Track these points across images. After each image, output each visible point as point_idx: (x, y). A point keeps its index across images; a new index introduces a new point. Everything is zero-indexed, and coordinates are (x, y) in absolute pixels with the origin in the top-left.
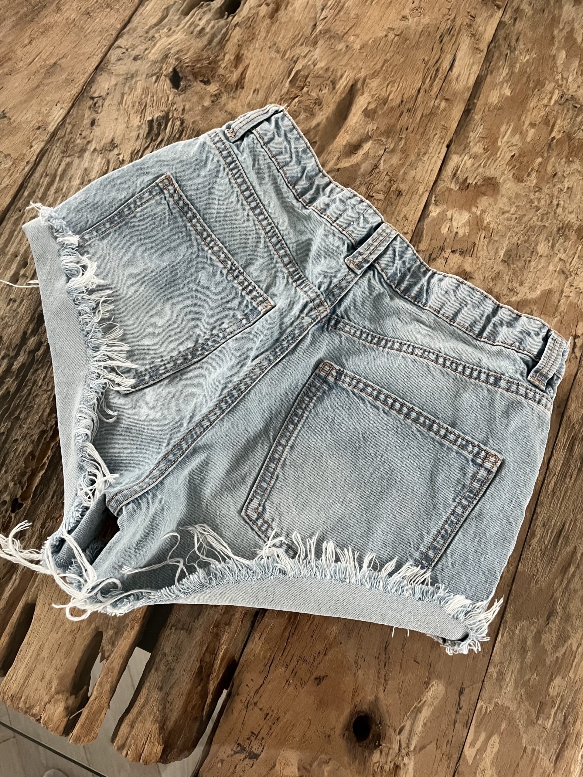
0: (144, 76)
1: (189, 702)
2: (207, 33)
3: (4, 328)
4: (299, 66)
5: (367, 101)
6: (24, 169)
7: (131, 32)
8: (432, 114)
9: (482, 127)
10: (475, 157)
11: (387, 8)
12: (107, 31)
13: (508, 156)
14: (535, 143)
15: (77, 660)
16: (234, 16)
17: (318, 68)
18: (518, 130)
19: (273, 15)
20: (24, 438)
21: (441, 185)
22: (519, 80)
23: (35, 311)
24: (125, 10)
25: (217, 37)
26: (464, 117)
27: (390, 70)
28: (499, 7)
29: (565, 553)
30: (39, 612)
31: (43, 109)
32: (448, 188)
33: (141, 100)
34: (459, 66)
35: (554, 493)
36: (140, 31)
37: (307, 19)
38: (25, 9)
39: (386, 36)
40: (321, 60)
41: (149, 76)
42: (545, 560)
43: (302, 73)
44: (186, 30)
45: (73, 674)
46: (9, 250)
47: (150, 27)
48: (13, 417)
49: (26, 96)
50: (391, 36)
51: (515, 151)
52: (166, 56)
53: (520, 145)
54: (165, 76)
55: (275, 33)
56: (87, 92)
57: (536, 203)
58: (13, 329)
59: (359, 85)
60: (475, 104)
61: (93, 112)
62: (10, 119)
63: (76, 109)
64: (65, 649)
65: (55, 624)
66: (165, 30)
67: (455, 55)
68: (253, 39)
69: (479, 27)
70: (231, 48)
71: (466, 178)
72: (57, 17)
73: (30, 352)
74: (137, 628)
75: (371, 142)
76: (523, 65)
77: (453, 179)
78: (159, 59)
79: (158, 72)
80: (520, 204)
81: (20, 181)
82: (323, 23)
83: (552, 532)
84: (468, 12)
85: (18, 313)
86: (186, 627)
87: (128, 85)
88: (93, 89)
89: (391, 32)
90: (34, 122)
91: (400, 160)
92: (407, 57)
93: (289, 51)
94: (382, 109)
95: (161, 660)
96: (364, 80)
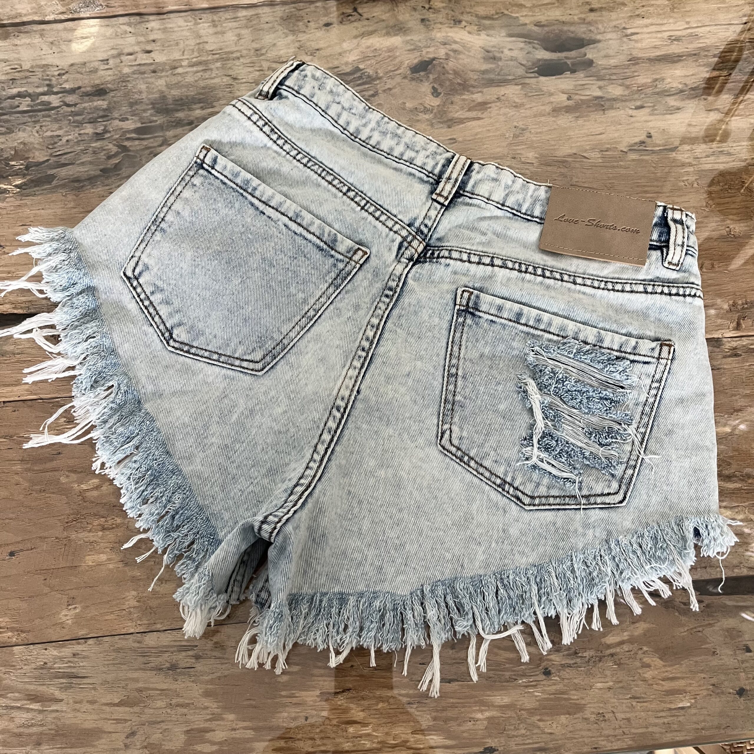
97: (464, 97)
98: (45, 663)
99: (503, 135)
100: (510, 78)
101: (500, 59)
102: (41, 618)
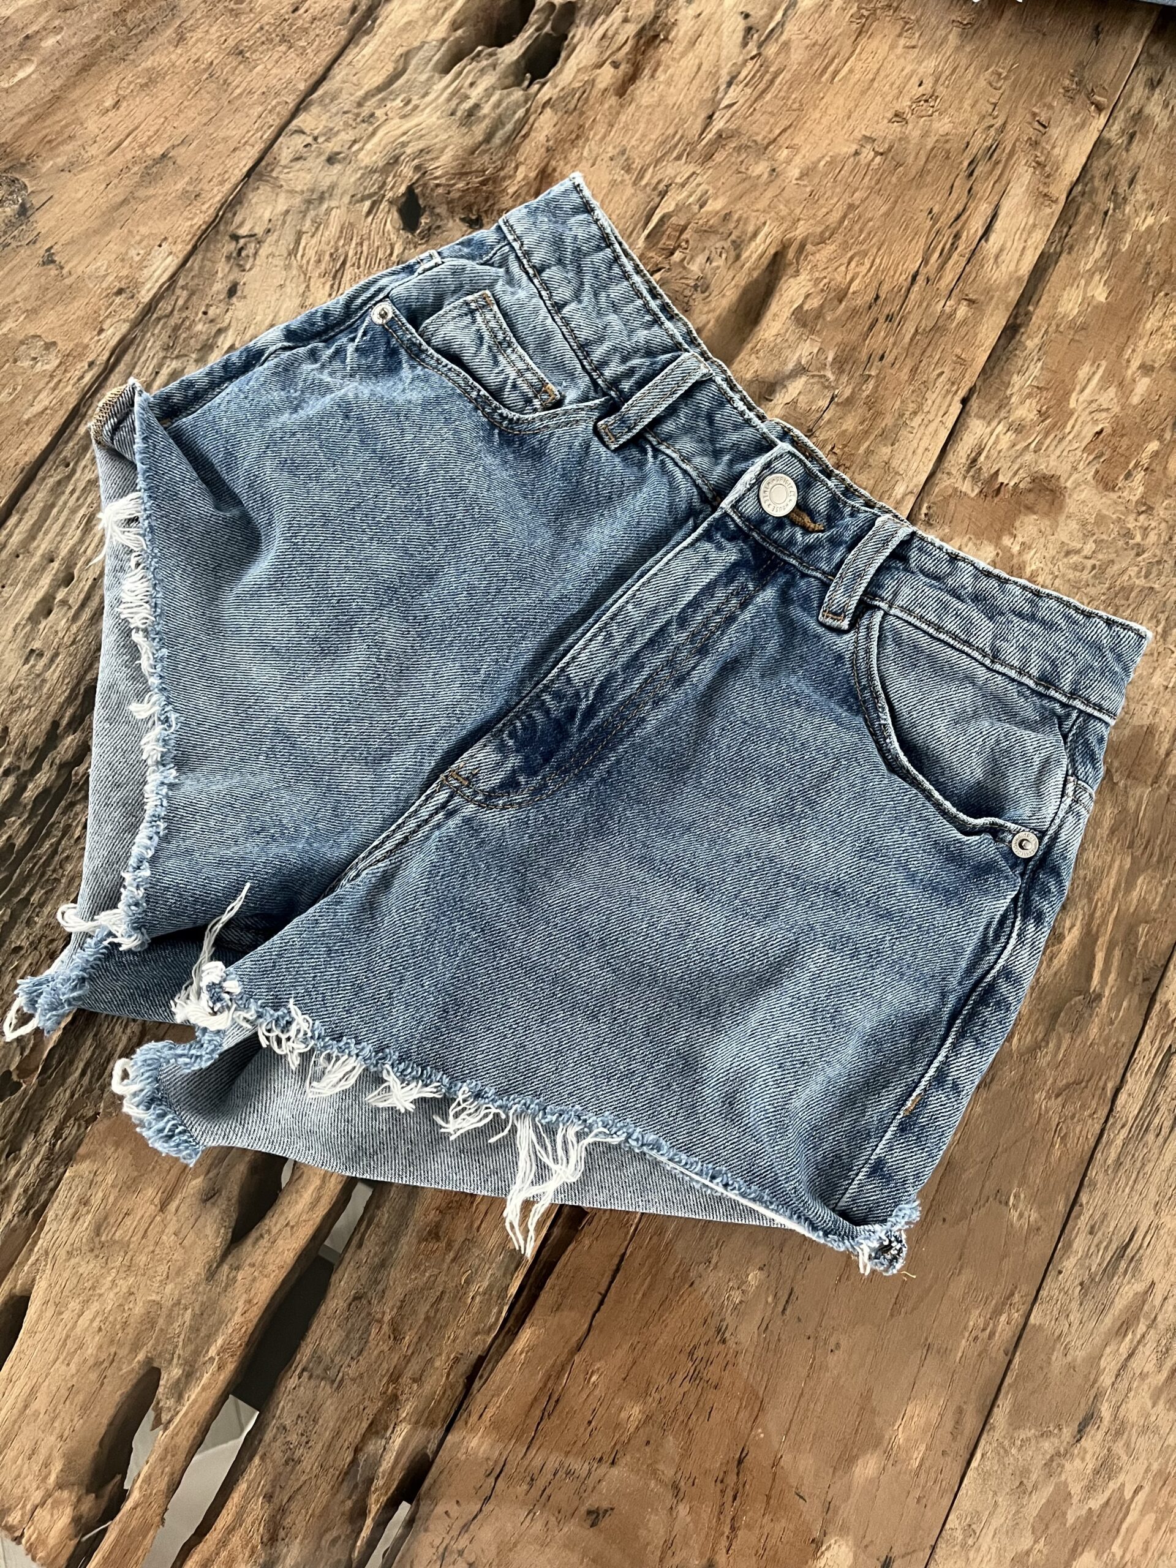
0: (346, 199)
1: (326, 1531)
2: (485, 117)
3: (13, 711)
4: (668, 206)
5: (803, 291)
6: (82, 377)
7: (327, 101)
8: (938, 329)
9: (1040, 364)
10: (1019, 429)
11: (863, 93)
12: (277, 94)
13: (1089, 432)
14: (1148, 407)
15: (105, 1421)
16: (544, 84)
17: (708, 212)
18: (1115, 378)
19: (623, 88)
20: (34, 945)
21: (944, 483)
22: (1126, 270)
23: (80, 679)
24: (317, 52)
25: (503, 125)
26: (1002, 341)
27: (857, 228)
28: (1099, 108)
29: (1131, 1294)
30: (35, 1317)
31: (133, 252)
32: (955, 489)
33: (337, 250)
34: (1005, 230)
35: (1118, 1163)
36: (346, 101)
37: (696, 103)
38: (112, 32)
39: (857, 153)
40: (716, 197)
41: (356, 200)
42: (1089, 1305)
43: (674, 220)
44: (442, 104)
45: (96, 1448)
46: (39, 546)
47: (367, 94)
48: (16, 900)
49: (99, 221)
50: (867, 154)
51: (1104, 423)
52: (396, 160)
53: (1116, 409)
54: (391, 202)
55: (626, 128)
56: (226, 223)
57: (1138, 539)
58: (32, 716)
59: (791, 254)
60: (1028, 315)
61: (236, 269)
62: (62, 268)
63: (200, 257)
64: (80, 1398)
65: (65, 1344)
66: (398, 103)
67: (997, 206)
68: (578, 137)
69: (1053, 147)
70: (531, 153)
71: (997, 473)
72: (177, 56)
73: (62, 766)
74: (231, 1367)
75: (804, 379)
76: (1138, 236)
77: (968, 471)
78: (381, 164)
79: (375, 193)
80: (1104, 537)
81: (72, 402)
82: (728, 115)
83: (1106, 1248)
84: (1034, 115)
85: (44, 681)
86: (331, 1373)
87: (312, 213)
88: (238, 219)
89: (869, 146)
90: (110, 278)
91: (862, 423)
92: (896, 202)
93: (651, 170)
94: (834, 310)
95: (275, 1439)
96: (802, 247)
97: (511, 191)
98: (1081, 1284)
99: (613, 183)
100: (521, 112)
101: (477, 106)
102: (1005, 1256)
